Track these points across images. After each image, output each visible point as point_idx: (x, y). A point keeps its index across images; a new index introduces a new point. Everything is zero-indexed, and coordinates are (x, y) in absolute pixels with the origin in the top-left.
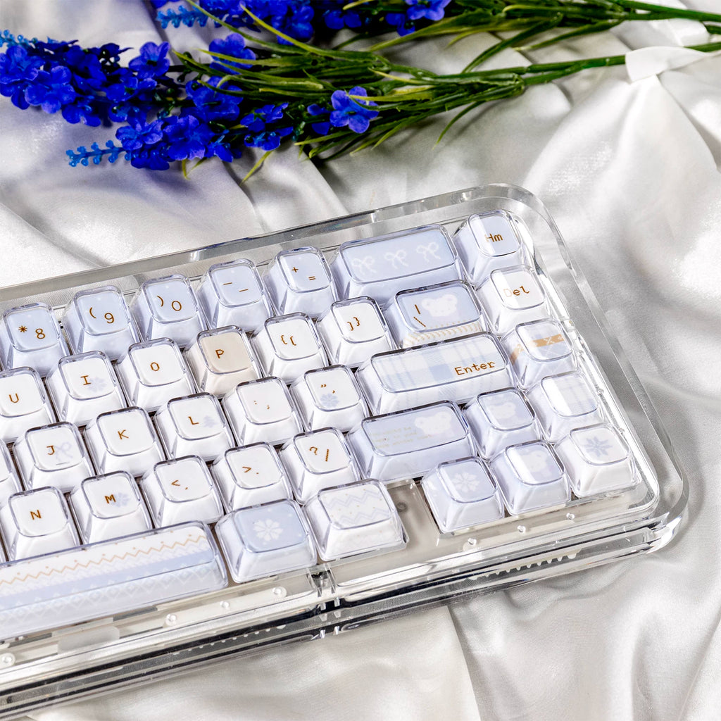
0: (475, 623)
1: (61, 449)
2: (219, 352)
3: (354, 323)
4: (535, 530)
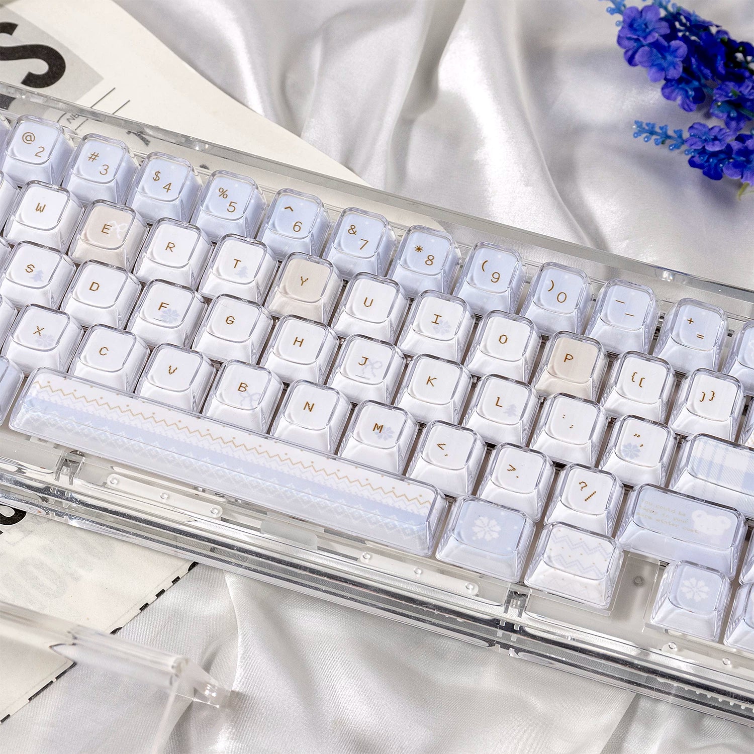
0: (650, 722)
1: (372, 364)
2: (569, 357)
3: (709, 396)
4: (742, 671)
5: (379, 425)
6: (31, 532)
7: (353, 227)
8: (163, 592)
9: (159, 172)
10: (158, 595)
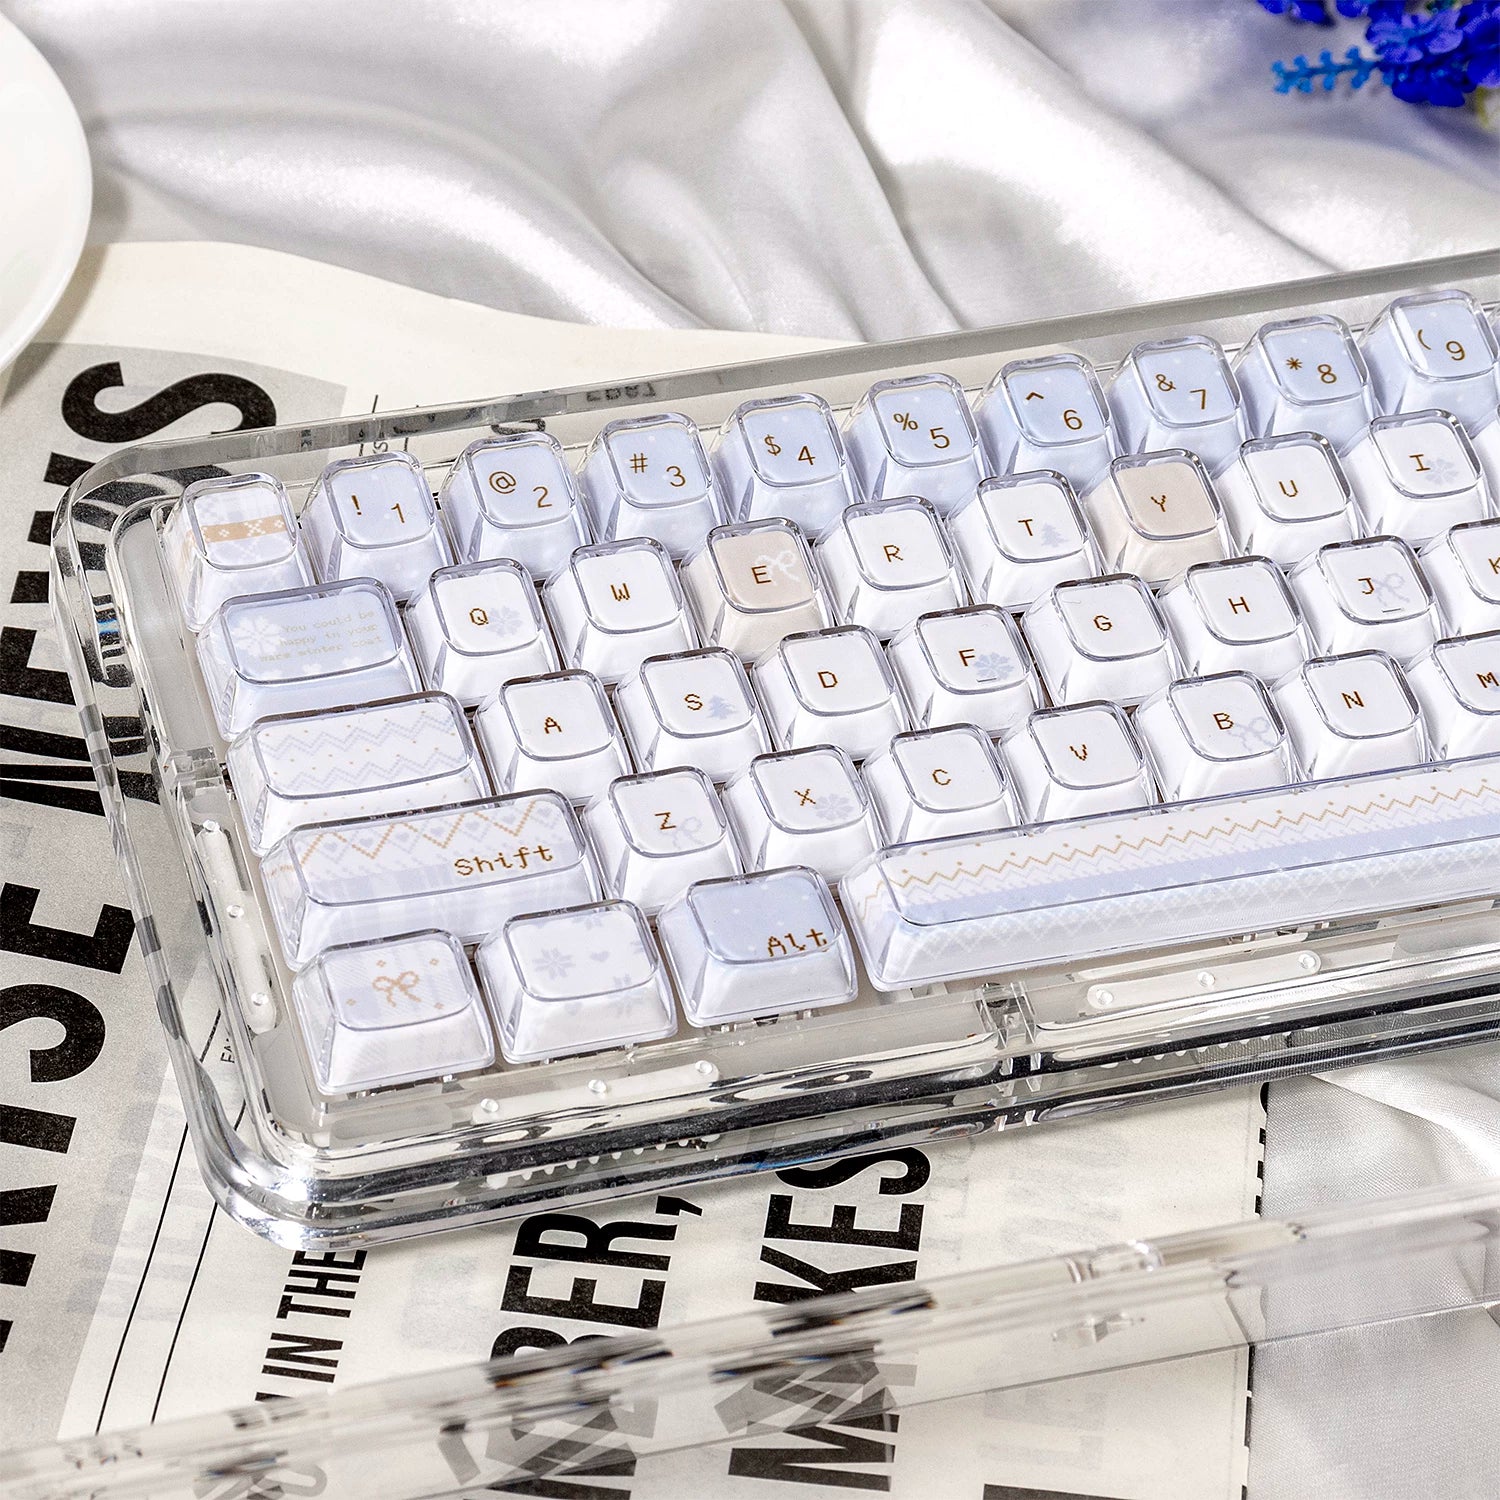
1: (1387, 584)
5: (1485, 675)
6: (966, 1179)
7: (1161, 378)
8: (1261, 1165)
9: (769, 437)
10: (1260, 1174)
